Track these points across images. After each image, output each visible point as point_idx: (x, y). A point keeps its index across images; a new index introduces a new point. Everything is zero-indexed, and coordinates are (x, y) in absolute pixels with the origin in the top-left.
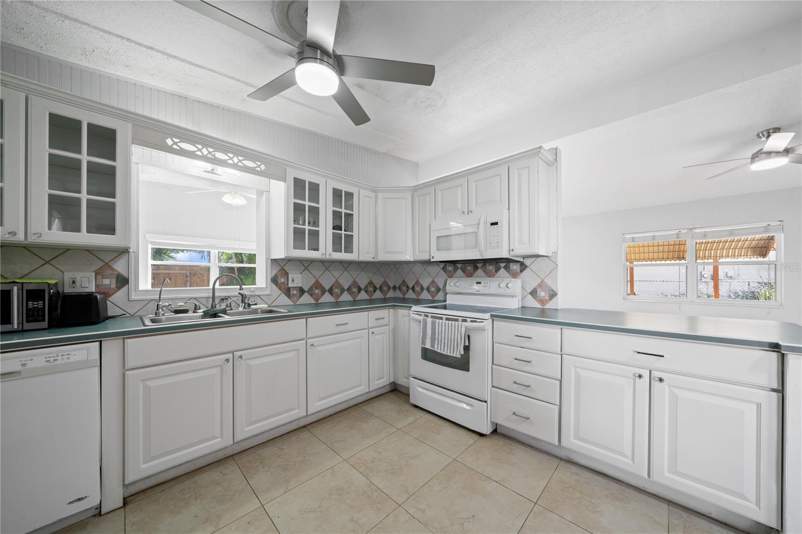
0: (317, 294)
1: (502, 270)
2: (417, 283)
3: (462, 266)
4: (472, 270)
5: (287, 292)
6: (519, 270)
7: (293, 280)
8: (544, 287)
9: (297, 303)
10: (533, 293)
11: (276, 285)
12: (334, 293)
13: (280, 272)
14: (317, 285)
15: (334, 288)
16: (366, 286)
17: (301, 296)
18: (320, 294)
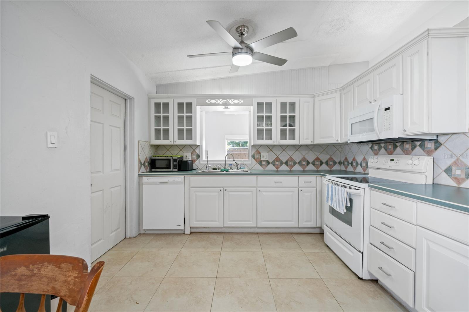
0: (278, 164)
1: (418, 148)
2: (354, 159)
3: (385, 145)
4: (392, 148)
5: (260, 163)
6: (433, 148)
7: (263, 157)
8: (460, 165)
9: (265, 169)
10: (448, 171)
11: (254, 159)
12: (289, 165)
13: (256, 152)
14: (278, 159)
15: (289, 161)
16: (314, 161)
17: (268, 165)
18: (279, 165)
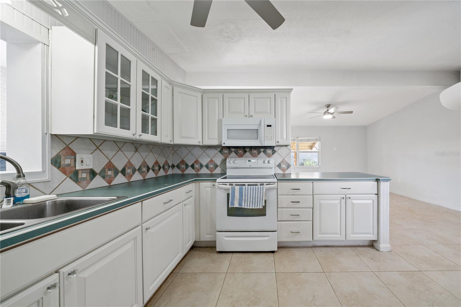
0: (110, 175)
1: (262, 153)
2: (197, 162)
3: (235, 150)
4: (242, 153)
5: (75, 176)
7: (82, 161)
8: (284, 163)
9: (87, 188)
10: (279, 166)
11: (59, 167)
12: (126, 174)
13: (64, 152)
14: (110, 166)
15: (127, 168)
17: (92, 179)
18: (113, 175)
